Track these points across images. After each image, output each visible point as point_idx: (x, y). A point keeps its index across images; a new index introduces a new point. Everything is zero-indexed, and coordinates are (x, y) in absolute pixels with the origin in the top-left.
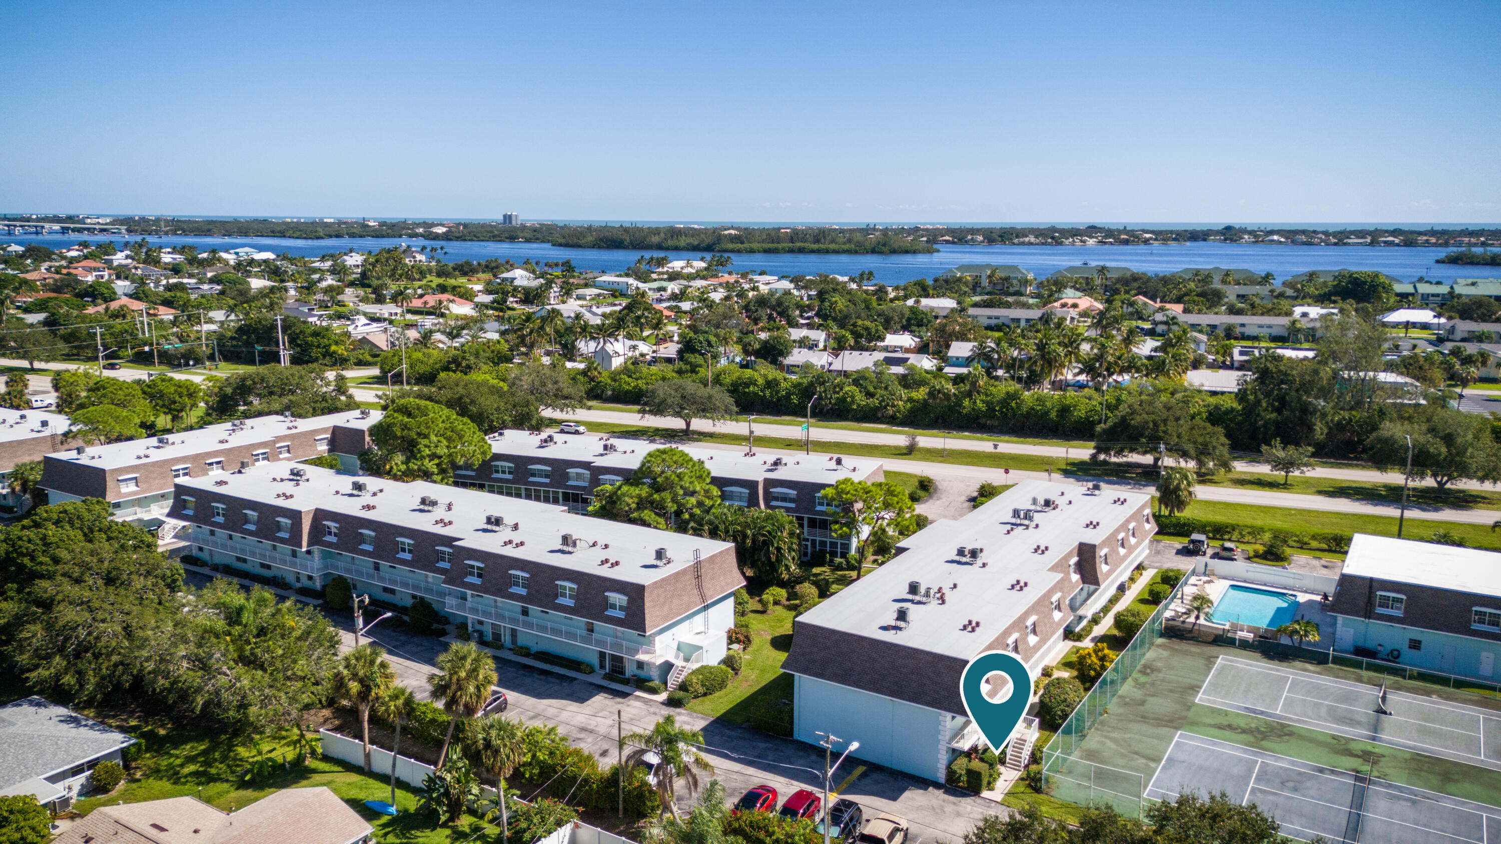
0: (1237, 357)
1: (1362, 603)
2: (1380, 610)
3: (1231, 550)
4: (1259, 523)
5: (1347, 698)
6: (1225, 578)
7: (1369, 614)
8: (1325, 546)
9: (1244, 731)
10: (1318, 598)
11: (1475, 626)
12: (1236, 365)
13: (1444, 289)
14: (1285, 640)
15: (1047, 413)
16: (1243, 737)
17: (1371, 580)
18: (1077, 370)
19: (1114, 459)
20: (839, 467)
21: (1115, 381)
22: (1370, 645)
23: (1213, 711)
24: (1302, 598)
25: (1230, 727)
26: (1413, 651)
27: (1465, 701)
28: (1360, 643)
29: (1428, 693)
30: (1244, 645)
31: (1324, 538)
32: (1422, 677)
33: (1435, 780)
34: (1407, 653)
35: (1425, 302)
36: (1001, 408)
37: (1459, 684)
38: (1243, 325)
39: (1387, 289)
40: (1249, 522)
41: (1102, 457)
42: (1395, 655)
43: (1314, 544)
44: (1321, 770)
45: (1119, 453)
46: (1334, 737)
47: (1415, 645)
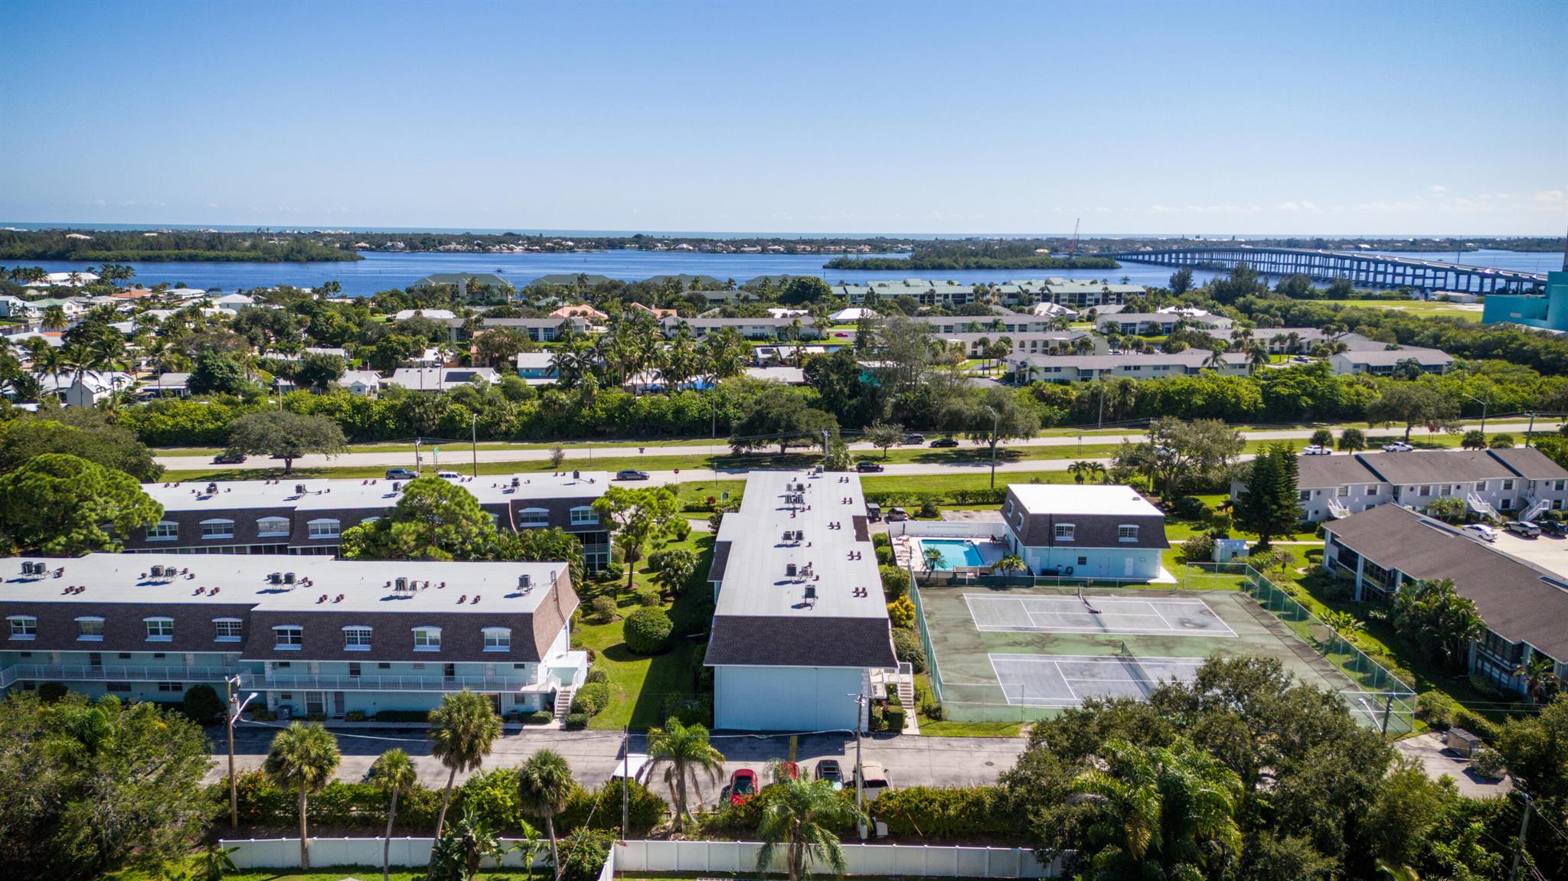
0: (761, 355)
1: (1045, 535)
2: (1059, 538)
3: (902, 513)
4: (906, 489)
5: (1065, 607)
6: (918, 536)
7: (1051, 543)
8: (954, 501)
9: (1028, 644)
10: (988, 540)
11: (1122, 540)
12: (761, 362)
13: (864, 291)
14: (998, 573)
15: (664, 415)
16: (1029, 648)
17: (1051, 516)
18: (654, 375)
19: (754, 451)
20: (576, 481)
21: (690, 382)
22: (1052, 566)
23: (996, 634)
24: (977, 542)
25: (1015, 644)
26: (1082, 566)
27: (1132, 595)
28: (1045, 567)
29: (1107, 594)
30: (972, 583)
31: (955, 496)
32: (1096, 584)
33: (1161, 649)
34: (1078, 568)
35: (855, 302)
36: (620, 414)
37: (1122, 584)
38: (740, 327)
39: (827, 291)
40: (899, 489)
41: (744, 450)
42: (1069, 571)
43: (948, 500)
44: (1095, 659)
45: (759, 444)
46: (1083, 635)
47: (1082, 561)
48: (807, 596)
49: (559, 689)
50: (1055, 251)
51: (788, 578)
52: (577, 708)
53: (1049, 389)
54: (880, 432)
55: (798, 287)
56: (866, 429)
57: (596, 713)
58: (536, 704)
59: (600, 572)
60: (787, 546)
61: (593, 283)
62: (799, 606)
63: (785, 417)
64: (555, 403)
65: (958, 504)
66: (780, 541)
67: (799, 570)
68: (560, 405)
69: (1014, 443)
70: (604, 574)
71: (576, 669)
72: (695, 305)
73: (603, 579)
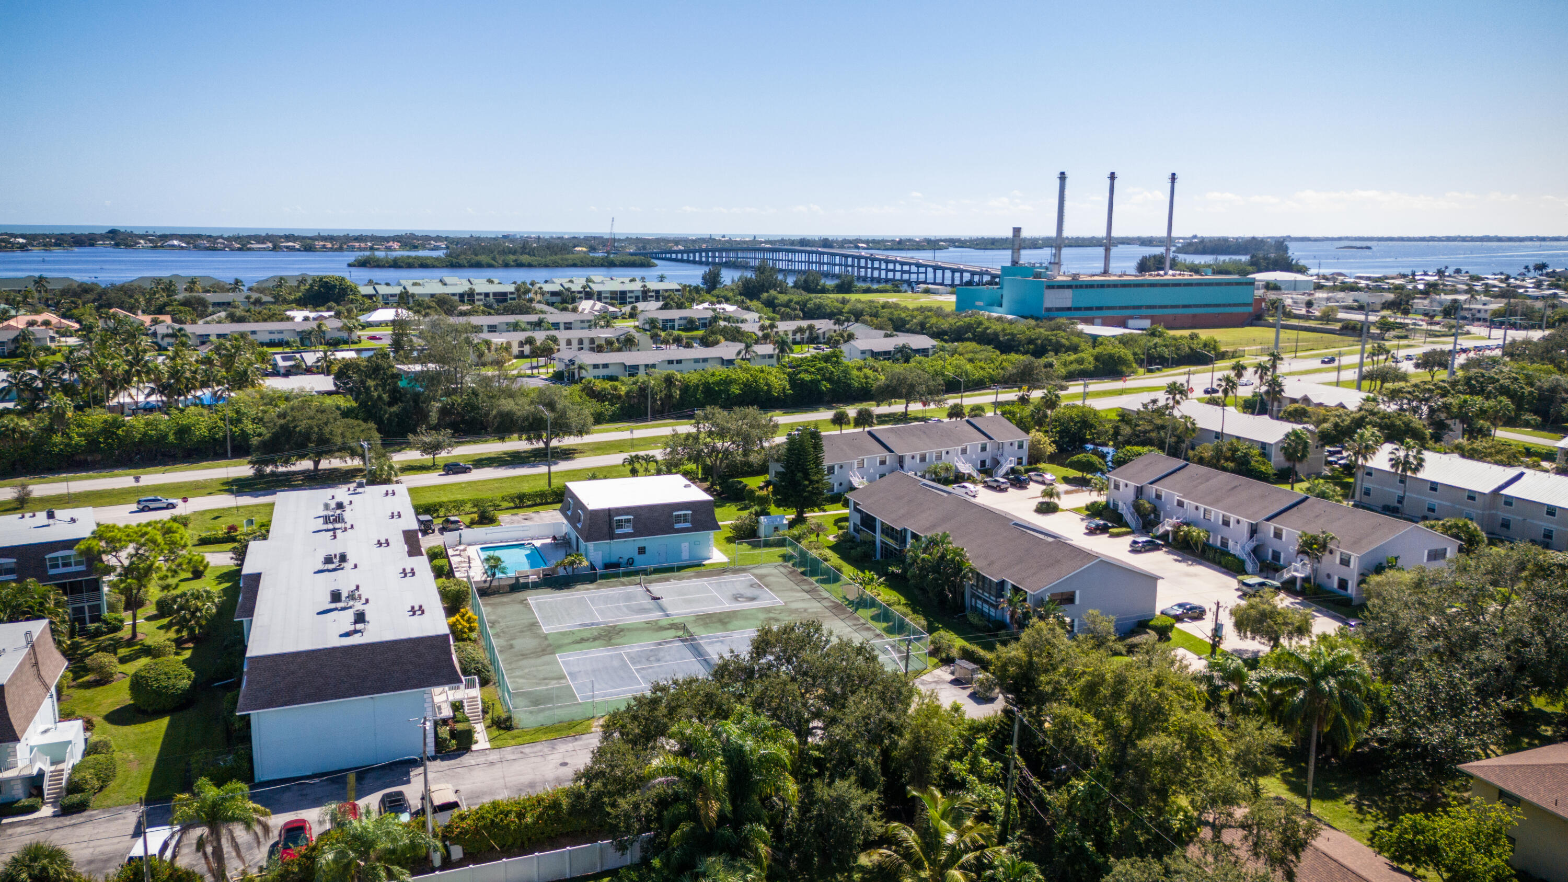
0: (281, 363)
1: (606, 529)
2: (618, 531)
3: (457, 522)
4: (459, 497)
5: (629, 598)
6: (476, 544)
7: (612, 536)
8: (512, 505)
9: (595, 639)
10: (549, 541)
11: (677, 526)
12: (282, 371)
13: (397, 290)
14: (561, 572)
15: (165, 436)
16: (597, 643)
17: (609, 510)
18: (147, 391)
19: (281, 469)
20: (51, 521)
21: (195, 397)
22: (614, 559)
23: (563, 634)
24: (538, 543)
25: (582, 640)
26: (642, 556)
27: (690, 578)
28: (607, 561)
29: (667, 580)
30: (536, 586)
31: (512, 499)
32: (656, 571)
33: (719, 626)
34: (638, 559)
35: (387, 302)
36: (106, 439)
37: (680, 569)
38: (254, 332)
39: (354, 291)
40: (452, 498)
41: (269, 469)
42: (630, 562)
43: (505, 504)
44: (660, 644)
45: (286, 462)
46: (647, 623)
47: (642, 551)
48: (356, 622)
49: (48, 769)
50: (593, 249)
51: (333, 606)
52: (74, 787)
53: (599, 385)
54: (427, 439)
55: (320, 286)
56: (411, 437)
57: (101, 789)
58: (18, 791)
59: (92, 626)
60: (329, 571)
61: (58, 287)
62: (347, 634)
63: (316, 429)
64: (14, 430)
65: (516, 507)
66: (321, 567)
67: (344, 595)
68: (21, 433)
69: (569, 441)
70: (97, 628)
71: (70, 742)
72: (194, 309)
73: (98, 633)
